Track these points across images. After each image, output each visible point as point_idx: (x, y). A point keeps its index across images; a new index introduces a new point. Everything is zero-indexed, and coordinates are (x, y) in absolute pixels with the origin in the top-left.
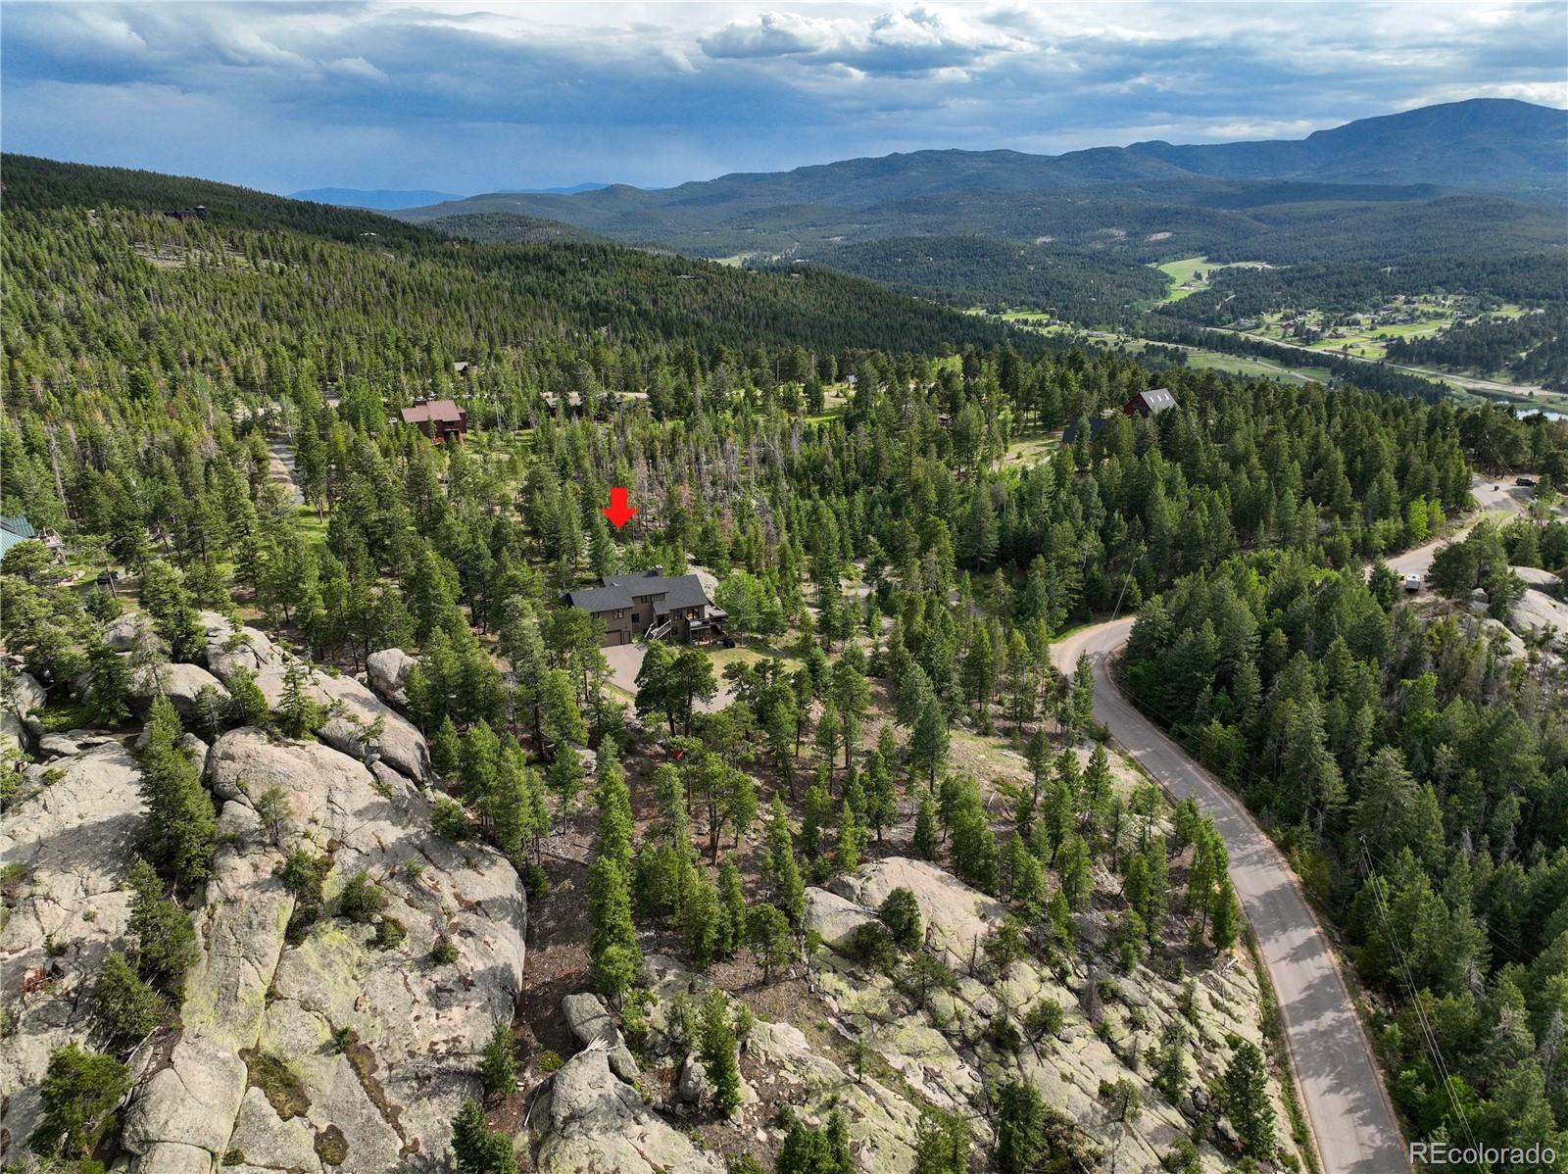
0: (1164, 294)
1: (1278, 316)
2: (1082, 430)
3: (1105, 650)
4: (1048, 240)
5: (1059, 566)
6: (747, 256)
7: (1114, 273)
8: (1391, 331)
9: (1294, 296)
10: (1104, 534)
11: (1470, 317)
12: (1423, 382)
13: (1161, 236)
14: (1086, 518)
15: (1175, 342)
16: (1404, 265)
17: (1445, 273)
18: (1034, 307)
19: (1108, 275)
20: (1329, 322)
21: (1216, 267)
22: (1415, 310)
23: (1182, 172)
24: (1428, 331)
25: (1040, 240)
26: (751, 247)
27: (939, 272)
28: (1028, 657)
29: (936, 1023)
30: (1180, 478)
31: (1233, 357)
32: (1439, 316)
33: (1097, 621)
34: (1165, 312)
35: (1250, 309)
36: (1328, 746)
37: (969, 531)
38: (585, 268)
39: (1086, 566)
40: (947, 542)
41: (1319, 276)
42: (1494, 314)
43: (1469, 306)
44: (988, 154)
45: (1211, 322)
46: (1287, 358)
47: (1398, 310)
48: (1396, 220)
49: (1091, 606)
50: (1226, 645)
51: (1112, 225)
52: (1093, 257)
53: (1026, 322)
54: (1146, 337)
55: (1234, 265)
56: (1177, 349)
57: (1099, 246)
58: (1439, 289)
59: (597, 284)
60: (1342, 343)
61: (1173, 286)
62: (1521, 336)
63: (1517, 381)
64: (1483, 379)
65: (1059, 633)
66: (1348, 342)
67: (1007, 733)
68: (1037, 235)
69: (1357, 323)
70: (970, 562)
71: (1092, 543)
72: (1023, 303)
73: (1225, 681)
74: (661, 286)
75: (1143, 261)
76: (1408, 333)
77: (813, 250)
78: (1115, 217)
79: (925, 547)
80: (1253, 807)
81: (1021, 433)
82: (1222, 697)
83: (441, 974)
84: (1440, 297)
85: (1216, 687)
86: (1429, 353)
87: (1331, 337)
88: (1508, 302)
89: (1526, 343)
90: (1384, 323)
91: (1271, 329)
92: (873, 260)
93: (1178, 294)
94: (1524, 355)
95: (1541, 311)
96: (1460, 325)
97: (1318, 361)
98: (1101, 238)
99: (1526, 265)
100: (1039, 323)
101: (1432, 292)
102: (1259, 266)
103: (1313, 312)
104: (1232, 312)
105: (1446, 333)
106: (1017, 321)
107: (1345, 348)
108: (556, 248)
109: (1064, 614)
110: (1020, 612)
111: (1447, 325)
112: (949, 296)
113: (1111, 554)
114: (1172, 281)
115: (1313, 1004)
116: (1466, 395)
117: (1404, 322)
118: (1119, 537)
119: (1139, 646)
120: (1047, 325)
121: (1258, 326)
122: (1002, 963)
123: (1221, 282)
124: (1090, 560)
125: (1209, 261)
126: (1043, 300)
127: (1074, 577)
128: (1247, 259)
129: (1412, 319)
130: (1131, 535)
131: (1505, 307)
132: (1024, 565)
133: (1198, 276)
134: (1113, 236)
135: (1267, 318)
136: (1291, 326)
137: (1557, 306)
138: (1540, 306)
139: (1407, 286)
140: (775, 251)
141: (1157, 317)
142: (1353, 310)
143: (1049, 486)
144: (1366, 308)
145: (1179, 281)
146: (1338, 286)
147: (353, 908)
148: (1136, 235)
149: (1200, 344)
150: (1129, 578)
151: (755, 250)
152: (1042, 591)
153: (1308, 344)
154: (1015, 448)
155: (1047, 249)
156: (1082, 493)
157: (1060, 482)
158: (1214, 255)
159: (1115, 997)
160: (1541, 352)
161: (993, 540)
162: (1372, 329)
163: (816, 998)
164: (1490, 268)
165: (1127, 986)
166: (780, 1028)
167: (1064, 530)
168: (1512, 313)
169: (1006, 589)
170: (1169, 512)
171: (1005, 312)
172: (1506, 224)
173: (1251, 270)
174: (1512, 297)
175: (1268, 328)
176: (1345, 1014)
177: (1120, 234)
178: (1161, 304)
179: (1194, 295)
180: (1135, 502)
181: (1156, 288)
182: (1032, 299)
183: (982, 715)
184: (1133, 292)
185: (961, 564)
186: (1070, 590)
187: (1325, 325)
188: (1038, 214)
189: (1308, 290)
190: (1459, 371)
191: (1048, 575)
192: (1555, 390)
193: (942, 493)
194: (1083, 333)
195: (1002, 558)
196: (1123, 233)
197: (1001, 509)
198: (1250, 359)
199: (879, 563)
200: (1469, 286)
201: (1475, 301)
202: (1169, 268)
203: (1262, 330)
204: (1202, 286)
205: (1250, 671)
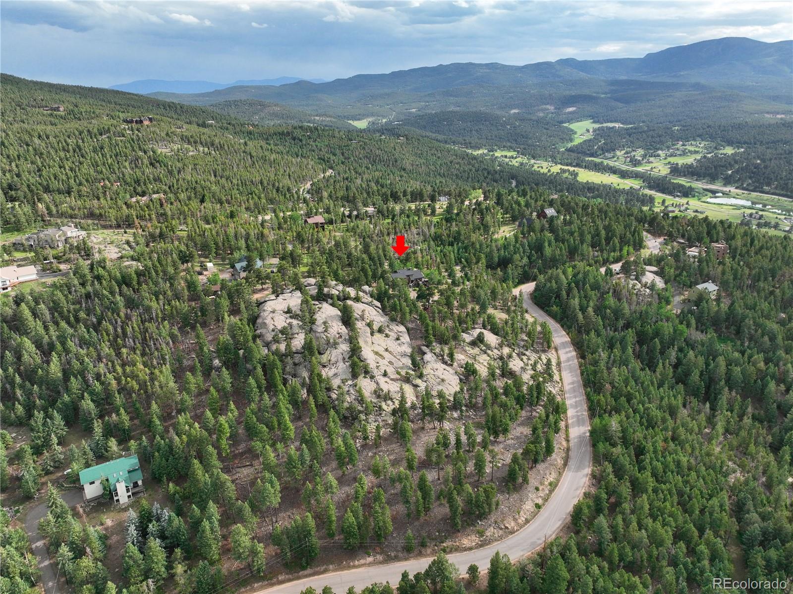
0: (571, 140)
1: (623, 152)
2: (524, 223)
3: (528, 291)
4: (516, 111)
5: (516, 267)
6: (370, 119)
7: (547, 129)
8: (673, 160)
9: (631, 142)
10: (529, 257)
11: (710, 153)
12: (682, 186)
13: (571, 109)
14: (524, 253)
15: (574, 166)
16: (684, 126)
17: (702, 131)
18: (510, 148)
19: (545, 131)
20: (646, 155)
21: (597, 126)
22: (686, 149)
23: (583, 75)
24: (690, 160)
25: (513, 111)
26: (372, 115)
27: (465, 129)
28: (507, 290)
29: (489, 356)
30: (553, 240)
31: (599, 174)
32: (696, 152)
33: (527, 283)
34: (570, 150)
35: (609, 148)
36: (580, 310)
37: (489, 256)
38: (310, 138)
39: (523, 267)
40: (484, 260)
41: (644, 132)
42: (721, 152)
43: (711, 147)
44: (487, 65)
45: (592, 155)
46: (624, 175)
47: (678, 149)
48: (683, 102)
49: (525, 278)
50: (558, 288)
51: (548, 104)
52: (538, 121)
53: (506, 157)
54: (561, 164)
55: (605, 125)
56: (574, 171)
57: (541, 115)
58: (698, 139)
59: (317, 146)
60: (651, 165)
61: (576, 136)
62: (730, 164)
63: (725, 185)
64: (711, 183)
65: (515, 286)
66: (653, 165)
67: (501, 309)
68: (512, 109)
69: (659, 156)
70: (490, 266)
71: (525, 260)
72: (504, 147)
73: (558, 296)
74: (345, 146)
75: (562, 122)
76: (680, 161)
77: (403, 118)
78: (549, 100)
79: (477, 262)
80: (562, 326)
81: (504, 223)
82: (557, 300)
83: (398, 342)
84: (698, 143)
85: (556, 298)
86: (688, 171)
87: (646, 163)
88: (728, 145)
89: (731, 166)
90: (671, 156)
91: (619, 160)
92: (432, 123)
93: (578, 140)
94: (730, 172)
95: (743, 150)
96: (705, 157)
97: (637, 176)
98: (543, 110)
99: (739, 127)
100: (512, 157)
101: (694, 140)
102: (617, 125)
103: (639, 150)
104: (602, 150)
105: (698, 161)
106: (502, 156)
107: (652, 168)
108: (295, 128)
109: (517, 281)
110: (504, 280)
111: (698, 157)
112: (470, 143)
113: (531, 263)
114: (575, 133)
115: (568, 360)
116: (702, 191)
117: (680, 155)
118: (533, 258)
119: (537, 289)
120: (516, 158)
121: (613, 157)
122: (501, 347)
123: (598, 133)
124: (525, 265)
125: (594, 122)
126: (514, 145)
127: (520, 270)
128: (611, 122)
129: (684, 153)
130: (537, 258)
131: (727, 148)
132: (506, 267)
133: (588, 131)
134: (548, 109)
135: (618, 153)
136: (628, 157)
137: (749, 148)
138: (742, 147)
139: (683, 137)
140: (384, 117)
141: (567, 153)
142: (658, 149)
143: (513, 243)
144: (664, 148)
145: (579, 133)
146: (652, 137)
147: (380, 331)
148: (559, 109)
149: (586, 167)
150: (535, 270)
151: (374, 116)
152: (510, 274)
153: (635, 166)
154: (502, 229)
155: (517, 117)
156: (523, 245)
157: (516, 241)
158: (596, 119)
159: (524, 354)
160: (737, 172)
161: (496, 259)
162: (665, 159)
163: (465, 351)
164: (722, 128)
165: (527, 353)
166: (459, 355)
167: (517, 257)
168: (729, 151)
169: (500, 273)
170: (548, 251)
171: (496, 151)
172: (735, 104)
173: (613, 128)
174: (730, 143)
175: (618, 158)
176: (575, 362)
177: (551, 108)
178: (569, 145)
179: (585, 141)
180: (538, 247)
181: (568, 138)
182: (509, 144)
183: (495, 305)
184: (557, 140)
185: (488, 267)
186: (519, 274)
187: (644, 156)
188: (511, 98)
189: (638, 139)
190: (700, 180)
191: (512, 270)
192: (741, 189)
193: (481, 245)
194: (532, 161)
195: (499, 265)
196: (553, 108)
197: (498, 250)
198: (607, 175)
199: (464, 266)
200: (712, 138)
201: (713, 145)
202: (574, 126)
203: (615, 159)
204: (589, 136)
205: (564, 293)
